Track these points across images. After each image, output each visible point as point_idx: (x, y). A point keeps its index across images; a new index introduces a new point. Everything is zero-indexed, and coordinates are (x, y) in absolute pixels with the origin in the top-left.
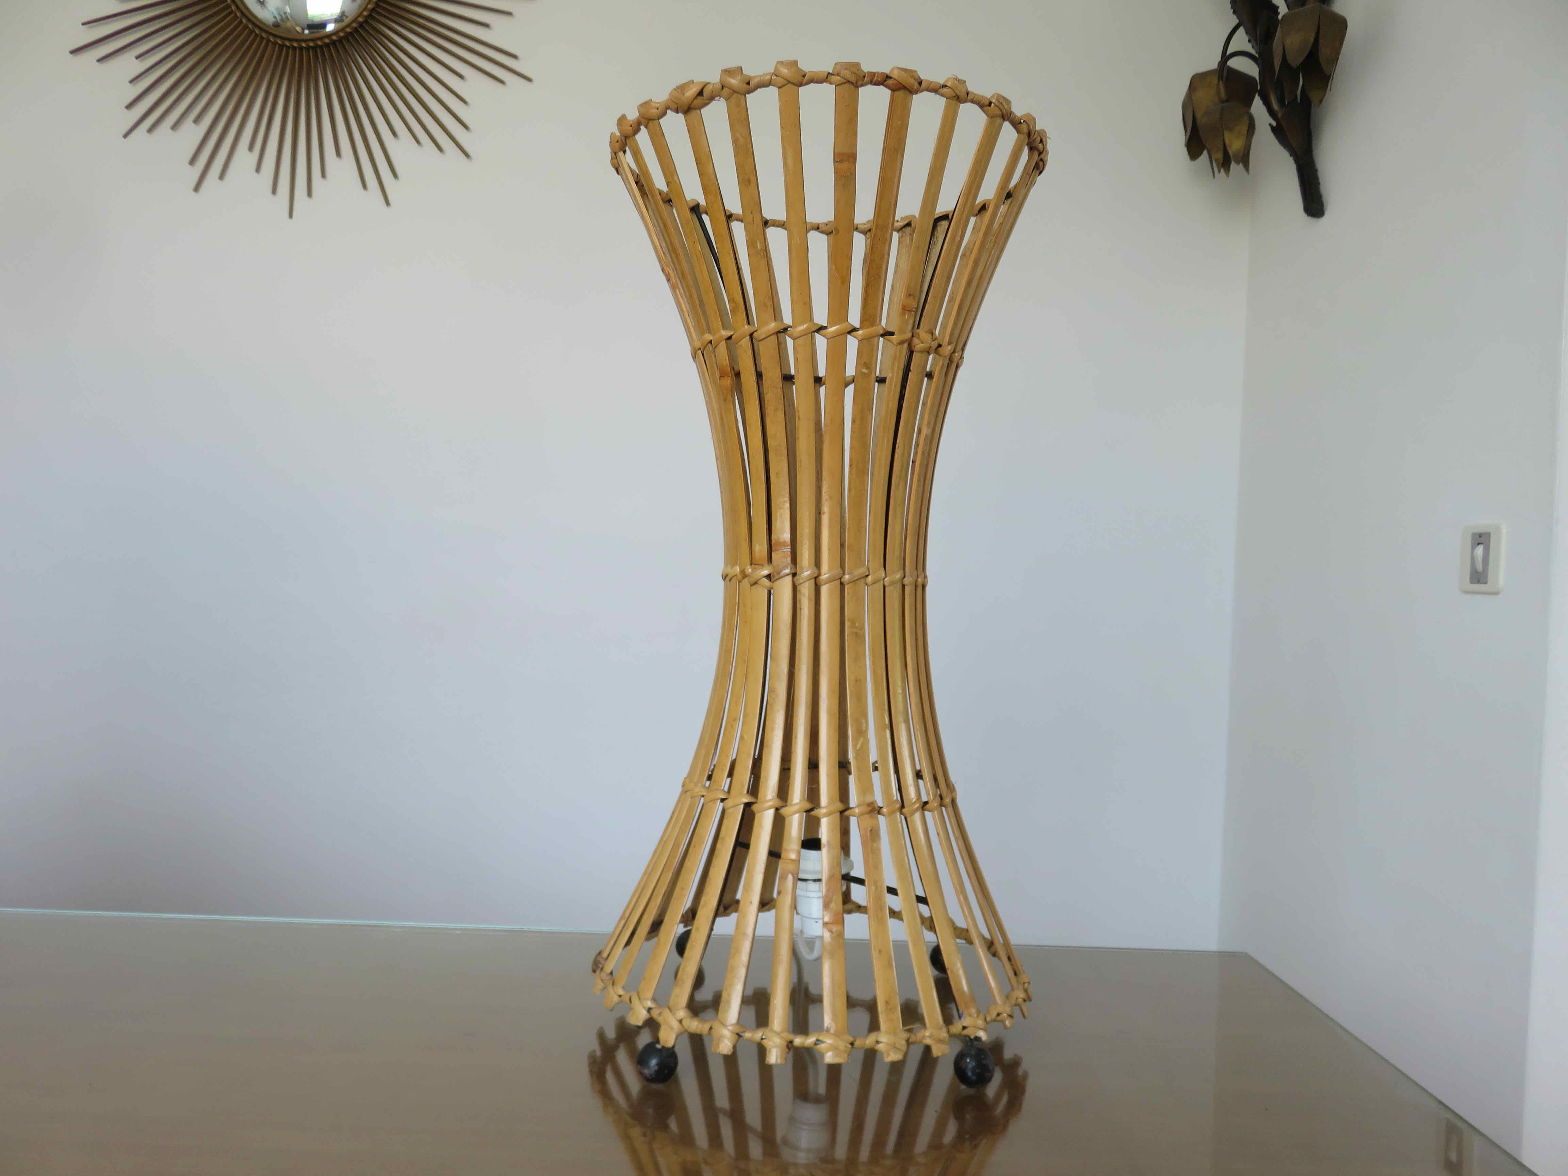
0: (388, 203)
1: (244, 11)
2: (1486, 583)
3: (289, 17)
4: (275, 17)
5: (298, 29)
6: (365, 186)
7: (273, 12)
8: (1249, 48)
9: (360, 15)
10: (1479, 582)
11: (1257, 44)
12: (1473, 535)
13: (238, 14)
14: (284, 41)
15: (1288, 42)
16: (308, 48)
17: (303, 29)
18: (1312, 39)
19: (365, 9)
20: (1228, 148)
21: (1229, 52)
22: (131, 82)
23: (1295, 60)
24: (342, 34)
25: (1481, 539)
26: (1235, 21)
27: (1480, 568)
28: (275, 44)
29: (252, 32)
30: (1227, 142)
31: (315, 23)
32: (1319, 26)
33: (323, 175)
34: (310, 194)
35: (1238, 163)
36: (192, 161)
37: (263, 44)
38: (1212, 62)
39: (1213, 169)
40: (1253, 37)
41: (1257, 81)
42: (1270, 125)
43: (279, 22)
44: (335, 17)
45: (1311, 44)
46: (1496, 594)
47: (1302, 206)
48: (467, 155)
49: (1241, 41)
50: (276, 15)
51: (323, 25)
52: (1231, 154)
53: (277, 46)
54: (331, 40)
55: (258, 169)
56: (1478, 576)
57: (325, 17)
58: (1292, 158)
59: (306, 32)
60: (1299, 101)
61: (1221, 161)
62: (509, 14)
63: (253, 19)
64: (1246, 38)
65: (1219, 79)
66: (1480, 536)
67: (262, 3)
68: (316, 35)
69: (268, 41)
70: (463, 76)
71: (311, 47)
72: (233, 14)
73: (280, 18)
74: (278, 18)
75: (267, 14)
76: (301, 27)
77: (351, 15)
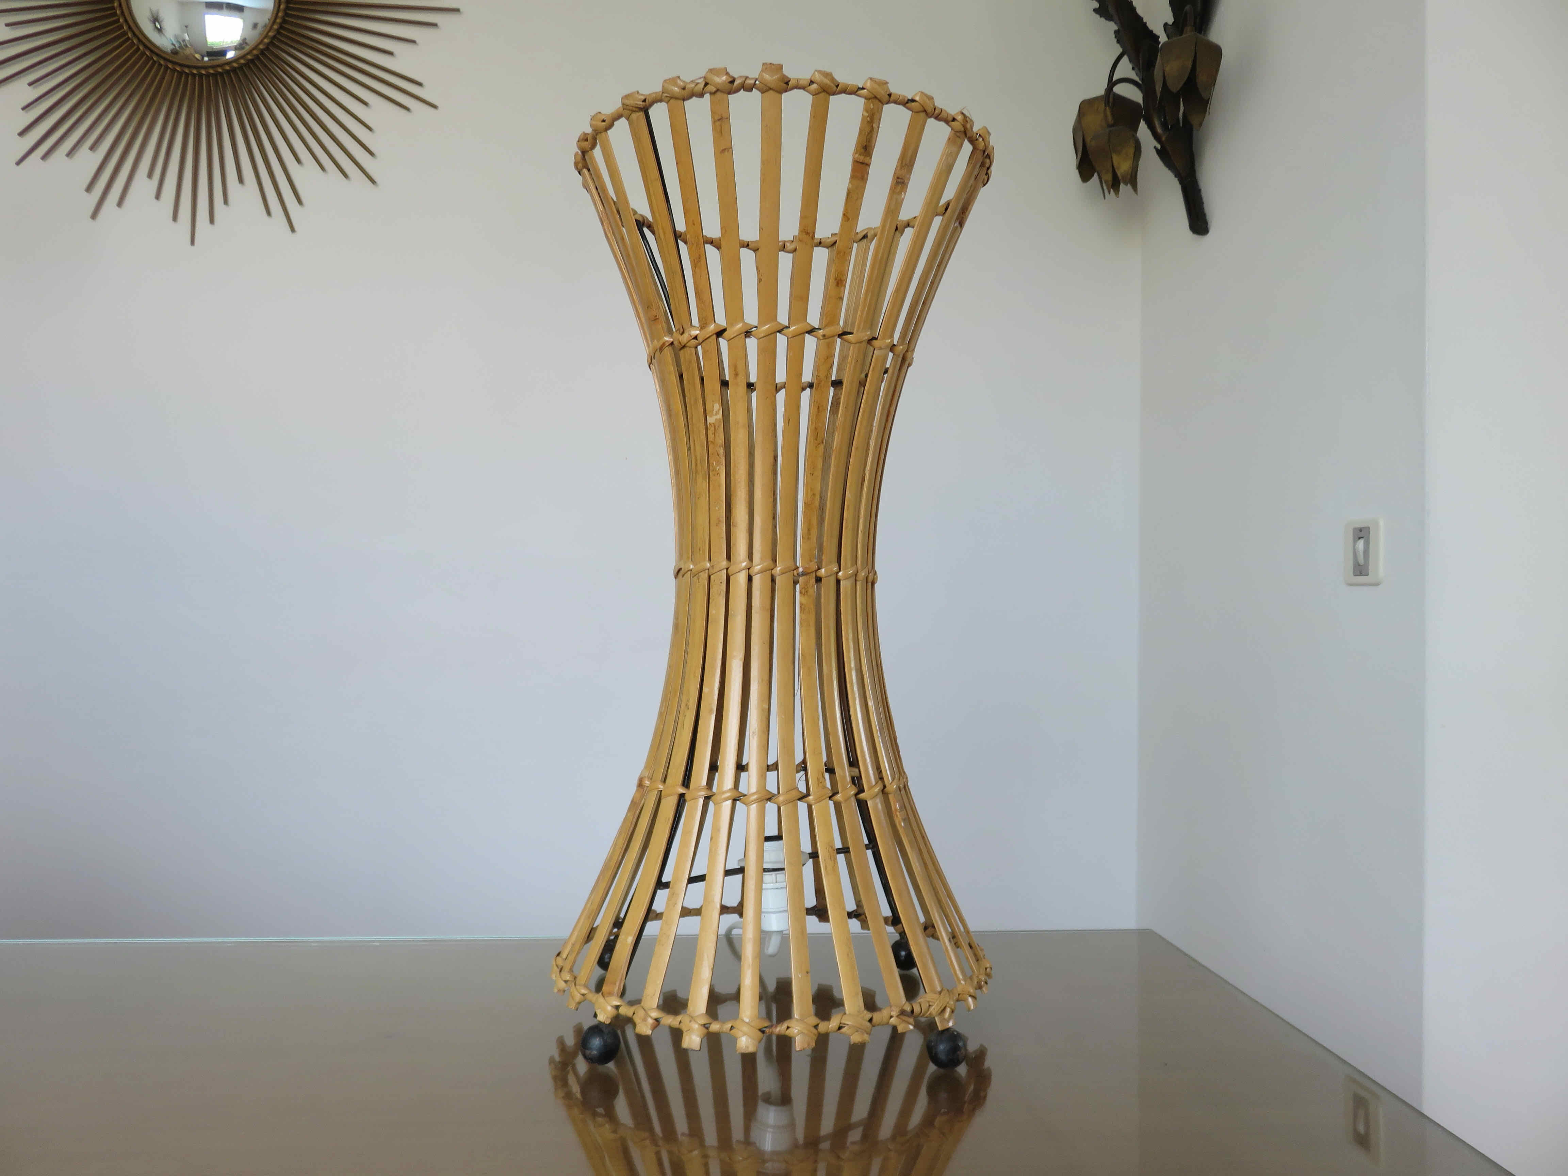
0: (293, 230)
1: (141, 37)
2: (1367, 575)
3: (188, 45)
4: (173, 45)
5: (197, 56)
6: (269, 213)
7: (170, 39)
8: (1133, 75)
9: (261, 42)
10: (1361, 574)
11: (1140, 71)
12: (1355, 529)
14: (183, 68)
15: (1167, 69)
16: (208, 75)
17: (203, 57)
18: (1190, 65)
19: (266, 37)
20: (1116, 170)
21: (1114, 79)
22: (23, 109)
23: (1175, 86)
24: (242, 61)
25: (1361, 533)
26: (1119, 50)
27: (1361, 561)
28: (174, 70)
29: (149, 59)
30: (1115, 164)
31: (214, 50)
32: (1196, 54)
33: (226, 202)
34: (212, 221)
35: (1126, 184)
36: (89, 189)
37: (162, 71)
38: (1099, 90)
39: (1103, 190)
40: (1136, 65)
41: (1141, 105)
42: (1155, 148)
43: (178, 49)
44: (236, 44)
45: (1189, 70)
46: (1377, 584)
47: (1188, 224)
48: (373, 181)
49: (1126, 69)
50: (174, 43)
51: (222, 53)
52: (1119, 175)
53: (176, 74)
54: (232, 67)
55: (158, 196)
56: (1360, 569)
57: (225, 44)
58: (1177, 179)
59: (206, 59)
60: (1181, 125)
61: (1110, 183)
62: (413, 42)
64: (1130, 66)
65: (1106, 105)
66: (1361, 530)
67: (160, 30)
68: (216, 63)
69: (167, 68)
70: (368, 103)
71: (211, 74)
72: (130, 41)
73: (179, 45)
74: (176, 46)
75: (165, 41)
76: (201, 55)
77: (252, 43)
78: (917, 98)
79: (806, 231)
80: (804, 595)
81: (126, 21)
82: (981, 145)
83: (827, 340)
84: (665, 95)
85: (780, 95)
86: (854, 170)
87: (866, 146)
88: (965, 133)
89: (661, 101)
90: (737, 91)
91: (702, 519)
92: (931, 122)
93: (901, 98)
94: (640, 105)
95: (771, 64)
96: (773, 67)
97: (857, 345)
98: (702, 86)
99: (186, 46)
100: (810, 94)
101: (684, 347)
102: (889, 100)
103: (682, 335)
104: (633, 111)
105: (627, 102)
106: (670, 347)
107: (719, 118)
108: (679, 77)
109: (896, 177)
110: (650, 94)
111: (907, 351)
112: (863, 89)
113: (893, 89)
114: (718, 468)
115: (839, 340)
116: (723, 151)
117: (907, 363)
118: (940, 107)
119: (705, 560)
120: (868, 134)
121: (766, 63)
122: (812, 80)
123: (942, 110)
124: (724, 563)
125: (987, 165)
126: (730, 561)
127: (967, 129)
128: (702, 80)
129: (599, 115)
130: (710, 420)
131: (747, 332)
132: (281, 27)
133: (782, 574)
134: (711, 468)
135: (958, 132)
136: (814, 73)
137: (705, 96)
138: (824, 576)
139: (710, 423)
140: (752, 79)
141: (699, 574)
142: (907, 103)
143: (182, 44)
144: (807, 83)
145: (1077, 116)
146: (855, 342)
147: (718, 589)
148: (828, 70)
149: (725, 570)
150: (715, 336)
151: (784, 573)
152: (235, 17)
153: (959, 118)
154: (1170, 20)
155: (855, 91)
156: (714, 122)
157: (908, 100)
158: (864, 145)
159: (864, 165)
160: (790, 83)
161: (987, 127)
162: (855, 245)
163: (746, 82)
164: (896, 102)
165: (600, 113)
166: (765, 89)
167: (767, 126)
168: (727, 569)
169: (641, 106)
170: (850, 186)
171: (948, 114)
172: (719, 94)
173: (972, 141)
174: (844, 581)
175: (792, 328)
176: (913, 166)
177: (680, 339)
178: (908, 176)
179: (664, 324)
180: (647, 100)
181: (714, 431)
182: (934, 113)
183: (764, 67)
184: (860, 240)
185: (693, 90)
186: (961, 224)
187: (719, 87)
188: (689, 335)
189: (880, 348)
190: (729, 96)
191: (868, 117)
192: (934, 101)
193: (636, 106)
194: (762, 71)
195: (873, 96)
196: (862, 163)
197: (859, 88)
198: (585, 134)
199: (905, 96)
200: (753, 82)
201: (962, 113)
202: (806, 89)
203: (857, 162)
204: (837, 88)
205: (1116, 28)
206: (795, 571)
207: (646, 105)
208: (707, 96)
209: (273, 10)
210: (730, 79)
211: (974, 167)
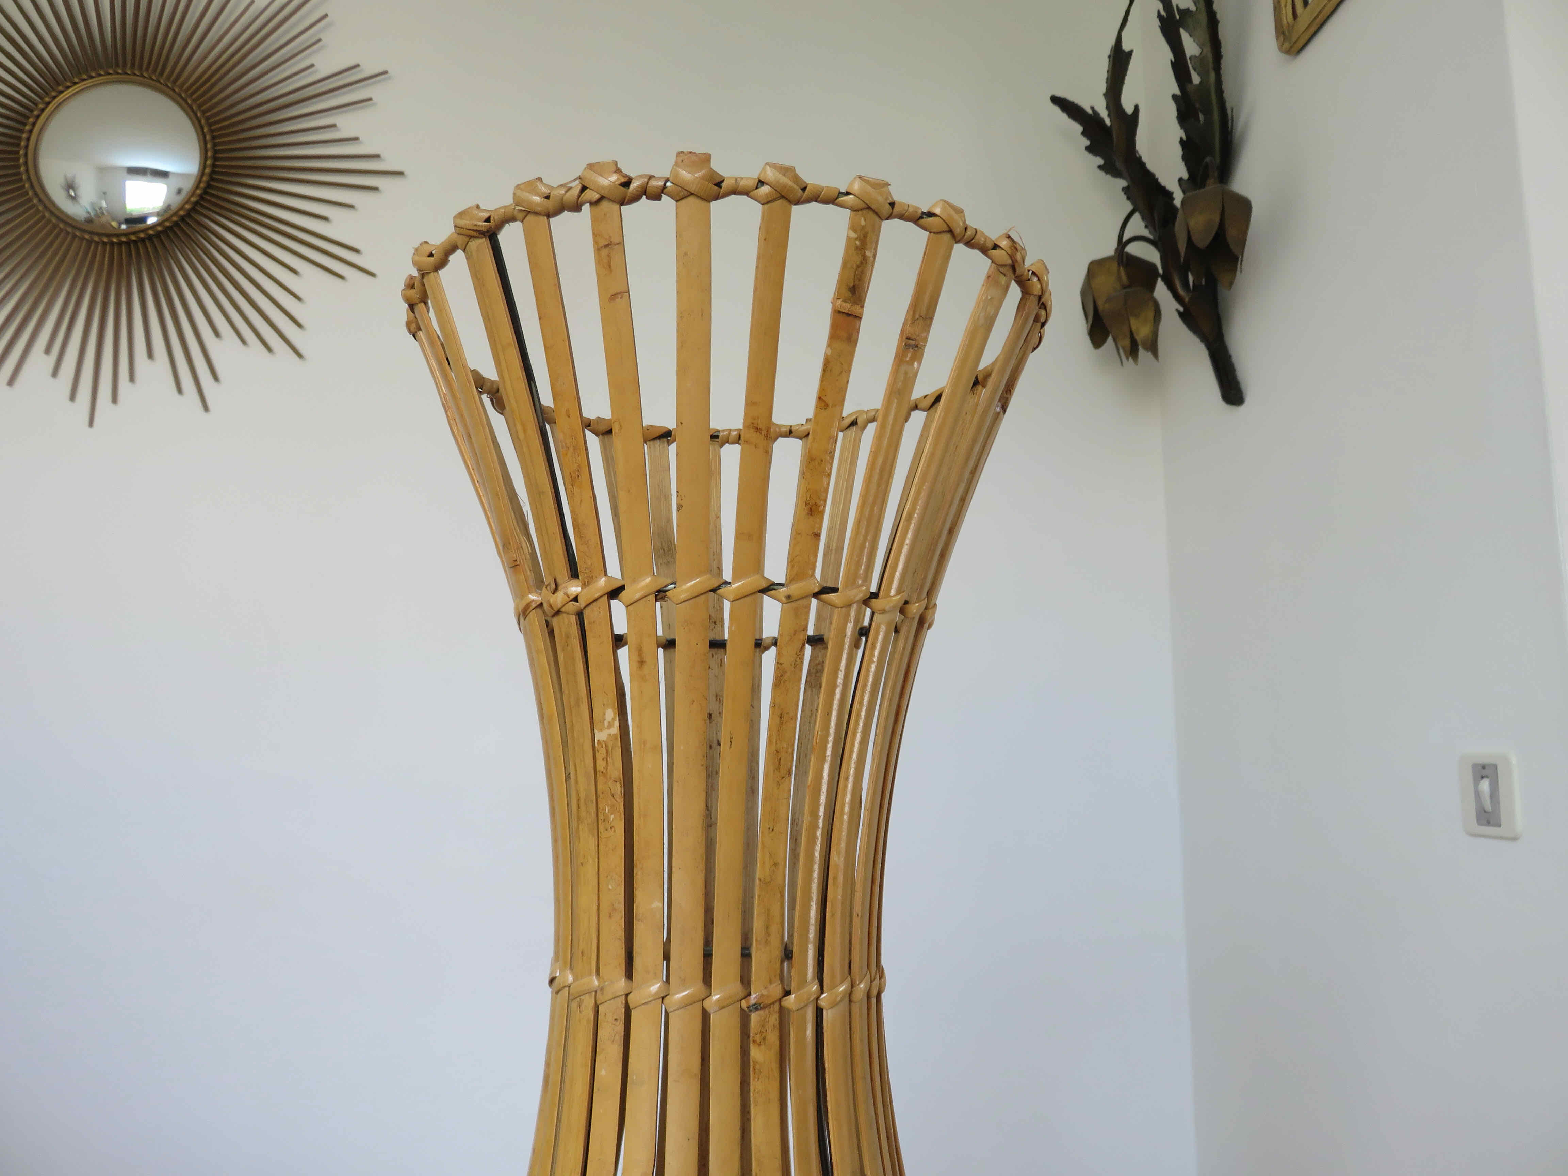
0: (206, 408)
1: (47, 203)
2: (1500, 826)
3: (105, 212)
4: (88, 213)
5: (114, 224)
6: (180, 390)
7: (85, 207)
8: (1146, 233)
9: (182, 208)
10: (1489, 823)
11: (1155, 230)
12: (1475, 766)
13: (41, 208)
14: (92, 236)
15: (1192, 223)
16: (120, 244)
17: (120, 224)
18: (1217, 220)
19: (187, 203)
20: (1135, 335)
21: (1125, 238)
23: (1202, 241)
24: (159, 228)
25: (1485, 771)
26: (1129, 207)
27: (1488, 806)
28: (82, 239)
29: (55, 227)
30: (1134, 328)
31: (133, 217)
32: (1223, 207)
33: (132, 379)
34: (115, 400)
35: (1146, 351)
37: (68, 239)
38: (1109, 249)
39: (1120, 357)
40: (1149, 221)
41: (1158, 266)
42: (1177, 310)
43: (93, 216)
44: (158, 210)
45: (1217, 224)
46: (1514, 839)
47: (1220, 394)
48: (299, 355)
49: (1137, 226)
50: (90, 210)
51: (142, 219)
52: (1138, 341)
53: (85, 242)
54: (147, 234)
55: (55, 373)
56: (1488, 817)
57: (147, 211)
58: (1203, 344)
59: (124, 227)
61: (1128, 349)
62: (351, 206)
63: (56, 212)
64: (1142, 224)
65: (1119, 264)
66: (1484, 767)
67: (74, 199)
68: (132, 230)
69: (75, 236)
70: (299, 272)
71: (123, 242)
72: (35, 208)
73: (95, 214)
74: (92, 214)
75: (78, 210)
76: (118, 222)
77: (174, 207)
78: (937, 211)
79: (756, 425)
80: (759, 1045)
81: (32, 186)
82: (1036, 288)
83: (794, 604)
84: (518, 208)
85: (709, 204)
86: (835, 327)
87: (854, 286)
88: (1013, 268)
89: (513, 219)
90: (635, 199)
91: (586, 899)
92: (959, 249)
93: (911, 210)
94: (482, 226)
95: (691, 153)
96: (693, 158)
97: (844, 609)
98: (576, 191)
99: (103, 214)
100: (759, 202)
101: (558, 612)
102: (892, 213)
103: (554, 594)
104: (471, 237)
105: (461, 223)
106: (538, 610)
107: (607, 243)
108: (540, 179)
109: (904, 337)
110: (496, 210)
111: (926, 608)
112: (848, 193)
113: (898, 196)
114: (612, 816)
115: (814, 601)
116: (614, 297)
117: (926, 626)
118: (974, 227)
119: (590, 974)
120: (858, 267)
121: (682, 152)
122: (761, 179)
123: (976, 232)
124: (621, 984)
125: (1042, 320)
126: (632, 980)
127: (1017, 261)
128: (577, 182)
129: (425, 245)
130: (600, 736)
131: (659, 591)
132: (205, 192)
133: (720, 1009)
134: (601, 817)
135: (1002, 266)
136: (764, 169)
137: (583, 208)
138: (794, 1009)
139: (598, 741)
140: (659, 179)
141: (582, 997)
142: (921, 218)
143: (99, 211)
144: (752, 183)
145: (1086, 278)
146: (842, 606)
147: (611, 1031)
148: (787, 163)
149: (624, 996)
150: (606, 596)
151: (723, 1007)
152: (160, 183)
153: (1004, 243)
154: (1185, 175)
155: (833, 199)
156: (598, 250)
157: (923, 213)
158: (852, 285)
159: (851, 318)
160: (724, 185)
161: (1044, 260)
162: (841, 435)
163: (650, 184)
164: (902, 217)
165: (426, 242)
166: (682, 194)
167: (686, 254)
168: (627, 995)
169: (483, 229)
170: (829, 352)
171: (986, 237)
172: (605, 204)
173: (1022, 282)
174: (829, 1011)
175: (734, 586)
176: (932, 319)
177: (551, 601)
178: (924, 335)
179: (529, 573)
180: (492, 219)
181: (605, 755)
182: (964, 235)
183: (680, 159)
184: (847, 428)
185: (563, 197)
186: (1004, 408)
187: (604, 193)
188: (565, 594)
189: (883, 611)
190: (622, 207)
191: (856, 239)
192: (964, 217)
193: (475, 228)
194: (676, 164)
195: (864, 206)
196: (848, 315)
197: (840, 193)
198: (412, 278)
199: (919, 208)
200: (661, 183)
201: (1009, 237)
202: (751, 194)
203: (840, 312)
204: (804, 192)
205: (1123, 183)
206: (743, 1001)
207: (491, 227)
208: (586, 208)
209: (198, 175)
210: (623, 180)
211: (1025, 322)
